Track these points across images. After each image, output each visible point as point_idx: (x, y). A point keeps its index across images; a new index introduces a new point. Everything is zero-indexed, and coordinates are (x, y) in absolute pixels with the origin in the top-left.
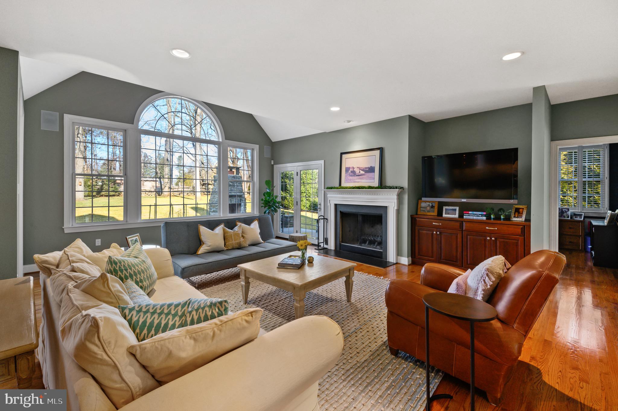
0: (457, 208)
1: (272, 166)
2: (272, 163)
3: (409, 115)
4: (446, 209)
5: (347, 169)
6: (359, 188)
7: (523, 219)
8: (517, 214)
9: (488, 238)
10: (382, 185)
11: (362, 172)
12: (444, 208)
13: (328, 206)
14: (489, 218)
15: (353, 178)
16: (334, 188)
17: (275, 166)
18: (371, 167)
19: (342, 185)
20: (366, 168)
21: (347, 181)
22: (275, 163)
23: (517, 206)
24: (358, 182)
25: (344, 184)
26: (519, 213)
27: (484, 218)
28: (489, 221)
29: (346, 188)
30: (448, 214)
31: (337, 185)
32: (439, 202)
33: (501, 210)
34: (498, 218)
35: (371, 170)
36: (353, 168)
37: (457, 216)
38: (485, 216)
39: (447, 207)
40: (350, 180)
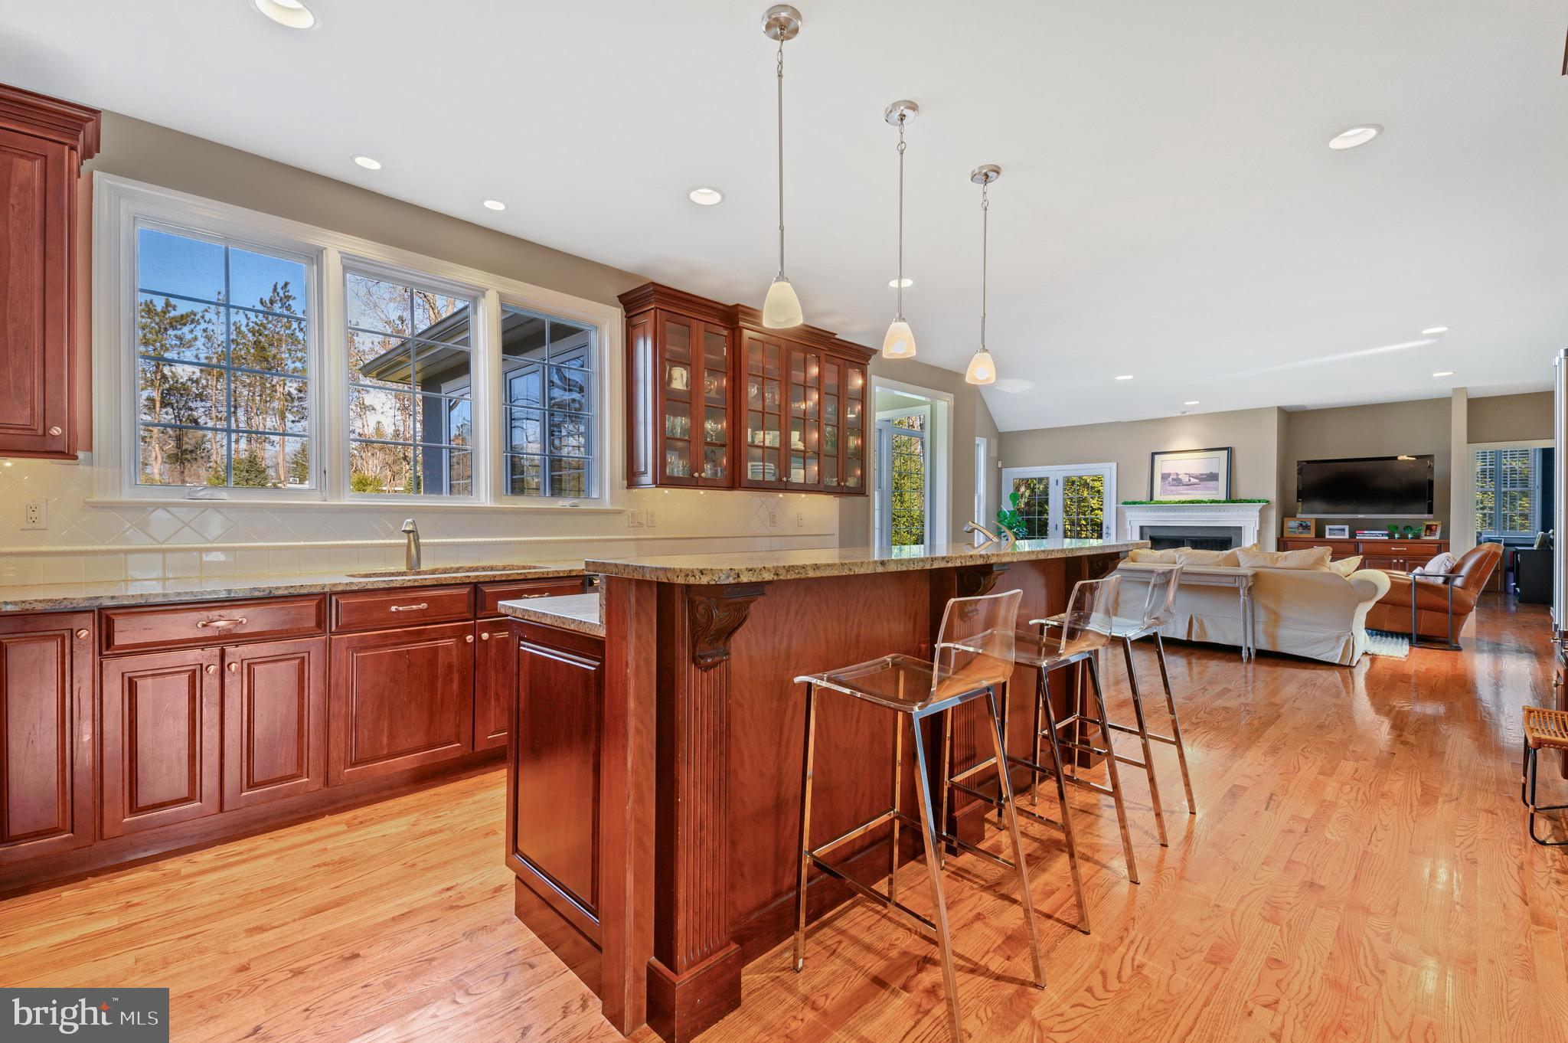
0: (1347, 528)
1: (1000, 470)
2: (1000, 466)
3: (1278, 407)
4: (1330, 529)
5: (1165, 477)
6: (1192, 502)
7: (1437, 537)
8: (1428, 531)
9: (1395, 561)
10: (1231, 499)
11: (1193, 480)
12: (1327, 527)
13: (1126, 530)
14: (1391, 536)
15: (1178, 488)
16: (1141, 503)
17: (1004, 471)
18: (1211, 473)
19: (1155, 499)
20: (1202, 475)
21: (1164, 492)
22: (1004, 466)
23: (1428, 523)
24: (1188, 494)
25: (1157, 497)
26: (1431, 530)
27: (1387, 538)
28: (1391, 540)
29: (1161, 502)
30: (1334, 534)
31: (1145, 497)
32: (1317, 520)
33: (1407, 528)
34: (1404, 536)
35: (1213, 477)
36: (1177, 474)
37: (1347, 536)
38: (1387, 535)
39: (1331, 527)
40: (1172, 491)
